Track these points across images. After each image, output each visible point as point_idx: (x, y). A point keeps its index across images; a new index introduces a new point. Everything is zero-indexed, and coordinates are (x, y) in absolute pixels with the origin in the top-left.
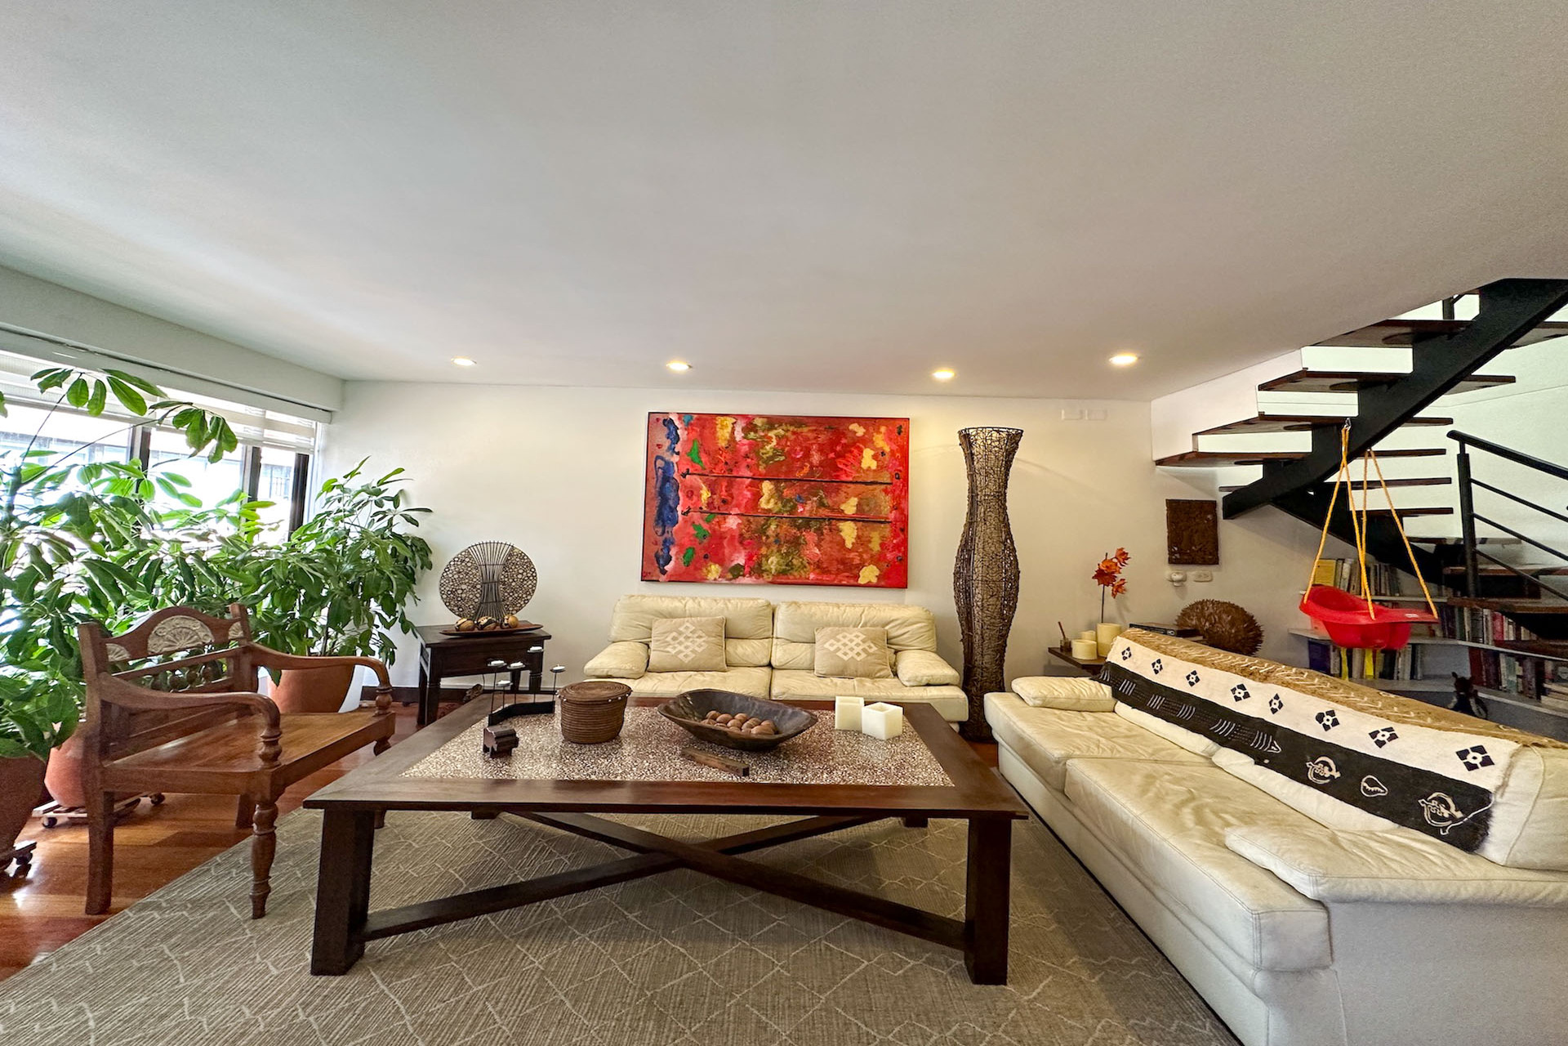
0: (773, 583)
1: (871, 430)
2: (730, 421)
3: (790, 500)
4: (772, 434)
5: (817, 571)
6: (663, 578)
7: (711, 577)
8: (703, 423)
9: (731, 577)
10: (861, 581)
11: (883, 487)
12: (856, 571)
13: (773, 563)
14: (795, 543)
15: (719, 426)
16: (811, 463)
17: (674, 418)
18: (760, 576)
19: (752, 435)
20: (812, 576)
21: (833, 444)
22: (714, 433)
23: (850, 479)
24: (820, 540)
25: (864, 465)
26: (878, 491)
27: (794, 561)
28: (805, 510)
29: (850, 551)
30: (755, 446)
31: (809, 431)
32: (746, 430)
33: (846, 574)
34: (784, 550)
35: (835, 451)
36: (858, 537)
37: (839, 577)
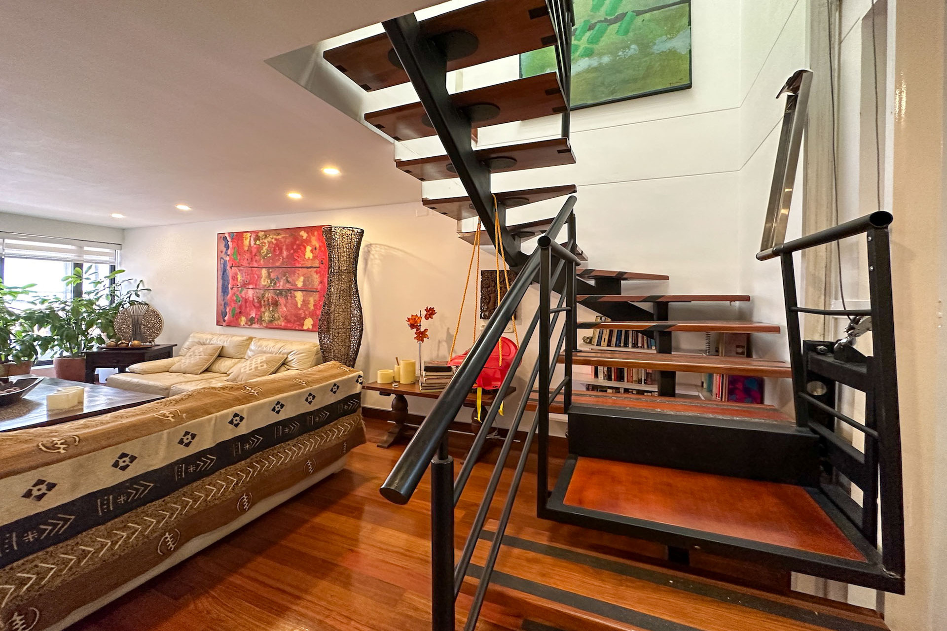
0: (267, 327)
1: (310, 234)
2: (249, 235)
3: (273, 280)
4: (266, 241)
5: (285, 321)
6: (224, 324)
7: (243, 323)
8: (238, 237)
9: (249, 324)
10: (305, 328)
11: (315, 269)
12: (302, 322)
13: (267, 316)
14: (276, 304)
15: (244, 239)
16: (283, 257)
17: (227, 235)
18: (261, 324)
19: (258, 242)
20: (283, 324)
21: (293, 244)
22: (242, 243)
23: (300, 265)
24: (287, 302)
25: (307, 257)
26: (313, 272)
27: (276, 315)
28: (281, 285)
29: (300, 309)
30: (259, 248)
31: (283, 237)
32: (255, 240)
33: (298, 323)
34: (271, 309)
35: (293, 249)
36: (304, 301)
37: (295, 325)
